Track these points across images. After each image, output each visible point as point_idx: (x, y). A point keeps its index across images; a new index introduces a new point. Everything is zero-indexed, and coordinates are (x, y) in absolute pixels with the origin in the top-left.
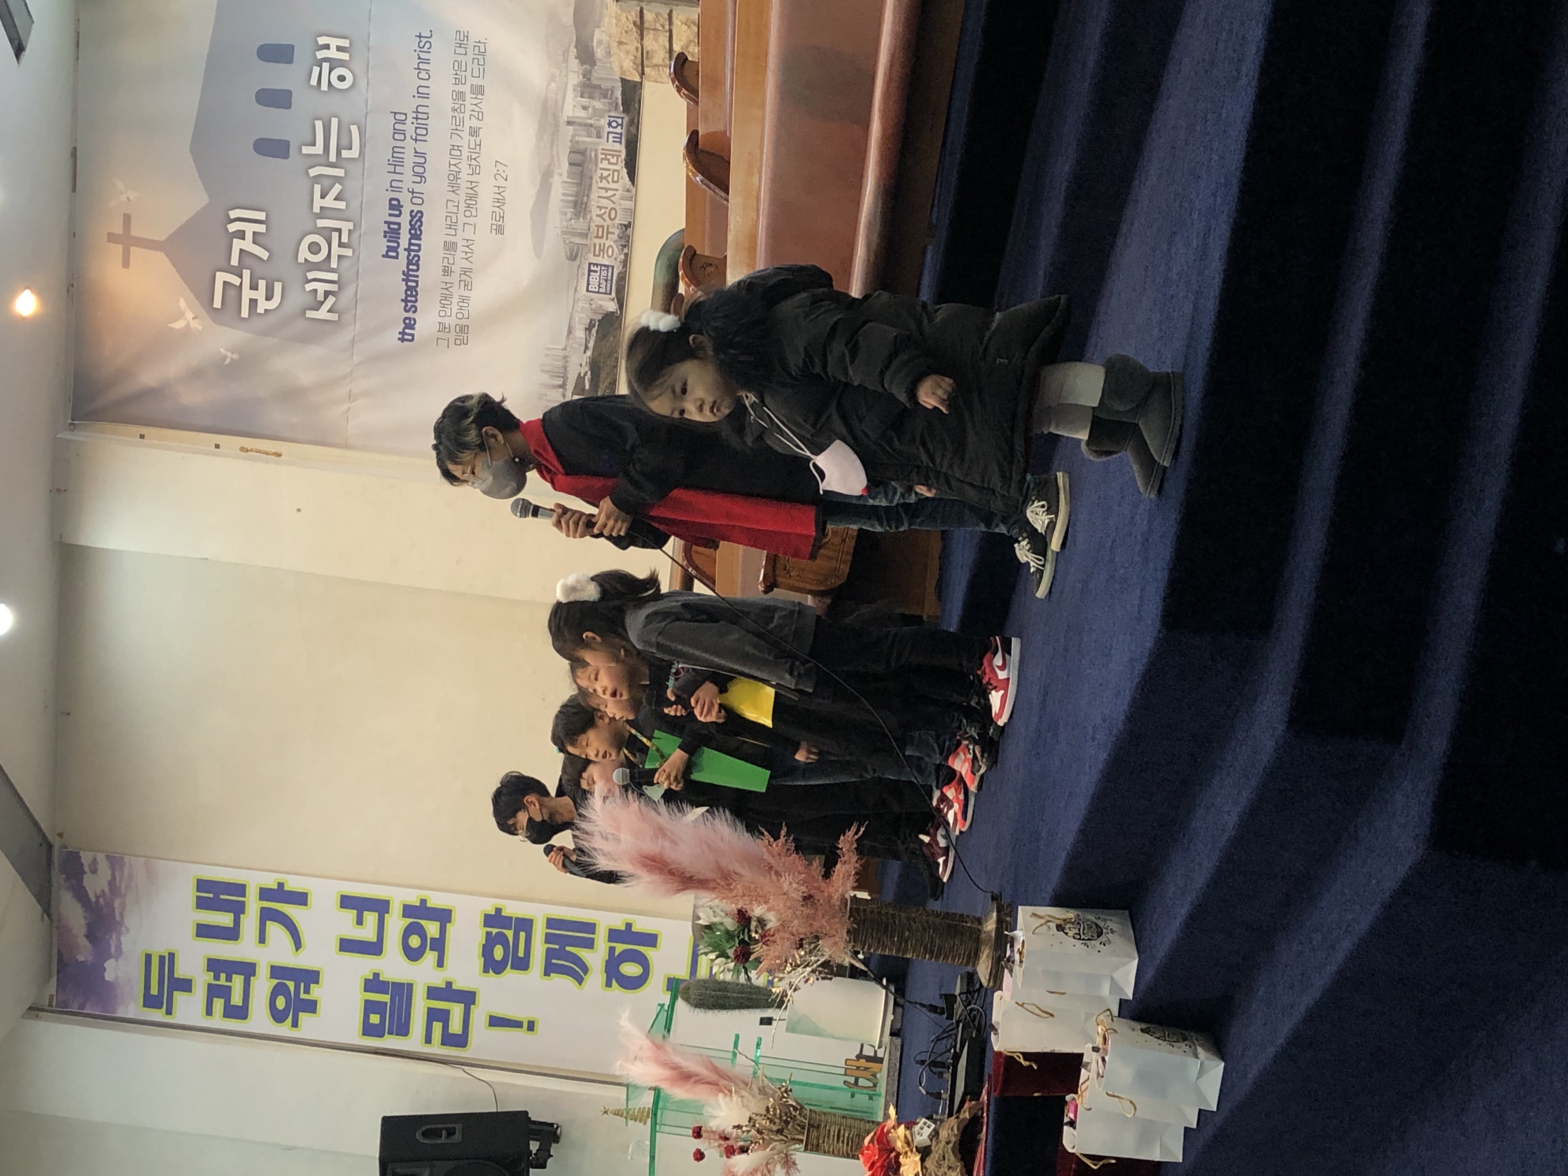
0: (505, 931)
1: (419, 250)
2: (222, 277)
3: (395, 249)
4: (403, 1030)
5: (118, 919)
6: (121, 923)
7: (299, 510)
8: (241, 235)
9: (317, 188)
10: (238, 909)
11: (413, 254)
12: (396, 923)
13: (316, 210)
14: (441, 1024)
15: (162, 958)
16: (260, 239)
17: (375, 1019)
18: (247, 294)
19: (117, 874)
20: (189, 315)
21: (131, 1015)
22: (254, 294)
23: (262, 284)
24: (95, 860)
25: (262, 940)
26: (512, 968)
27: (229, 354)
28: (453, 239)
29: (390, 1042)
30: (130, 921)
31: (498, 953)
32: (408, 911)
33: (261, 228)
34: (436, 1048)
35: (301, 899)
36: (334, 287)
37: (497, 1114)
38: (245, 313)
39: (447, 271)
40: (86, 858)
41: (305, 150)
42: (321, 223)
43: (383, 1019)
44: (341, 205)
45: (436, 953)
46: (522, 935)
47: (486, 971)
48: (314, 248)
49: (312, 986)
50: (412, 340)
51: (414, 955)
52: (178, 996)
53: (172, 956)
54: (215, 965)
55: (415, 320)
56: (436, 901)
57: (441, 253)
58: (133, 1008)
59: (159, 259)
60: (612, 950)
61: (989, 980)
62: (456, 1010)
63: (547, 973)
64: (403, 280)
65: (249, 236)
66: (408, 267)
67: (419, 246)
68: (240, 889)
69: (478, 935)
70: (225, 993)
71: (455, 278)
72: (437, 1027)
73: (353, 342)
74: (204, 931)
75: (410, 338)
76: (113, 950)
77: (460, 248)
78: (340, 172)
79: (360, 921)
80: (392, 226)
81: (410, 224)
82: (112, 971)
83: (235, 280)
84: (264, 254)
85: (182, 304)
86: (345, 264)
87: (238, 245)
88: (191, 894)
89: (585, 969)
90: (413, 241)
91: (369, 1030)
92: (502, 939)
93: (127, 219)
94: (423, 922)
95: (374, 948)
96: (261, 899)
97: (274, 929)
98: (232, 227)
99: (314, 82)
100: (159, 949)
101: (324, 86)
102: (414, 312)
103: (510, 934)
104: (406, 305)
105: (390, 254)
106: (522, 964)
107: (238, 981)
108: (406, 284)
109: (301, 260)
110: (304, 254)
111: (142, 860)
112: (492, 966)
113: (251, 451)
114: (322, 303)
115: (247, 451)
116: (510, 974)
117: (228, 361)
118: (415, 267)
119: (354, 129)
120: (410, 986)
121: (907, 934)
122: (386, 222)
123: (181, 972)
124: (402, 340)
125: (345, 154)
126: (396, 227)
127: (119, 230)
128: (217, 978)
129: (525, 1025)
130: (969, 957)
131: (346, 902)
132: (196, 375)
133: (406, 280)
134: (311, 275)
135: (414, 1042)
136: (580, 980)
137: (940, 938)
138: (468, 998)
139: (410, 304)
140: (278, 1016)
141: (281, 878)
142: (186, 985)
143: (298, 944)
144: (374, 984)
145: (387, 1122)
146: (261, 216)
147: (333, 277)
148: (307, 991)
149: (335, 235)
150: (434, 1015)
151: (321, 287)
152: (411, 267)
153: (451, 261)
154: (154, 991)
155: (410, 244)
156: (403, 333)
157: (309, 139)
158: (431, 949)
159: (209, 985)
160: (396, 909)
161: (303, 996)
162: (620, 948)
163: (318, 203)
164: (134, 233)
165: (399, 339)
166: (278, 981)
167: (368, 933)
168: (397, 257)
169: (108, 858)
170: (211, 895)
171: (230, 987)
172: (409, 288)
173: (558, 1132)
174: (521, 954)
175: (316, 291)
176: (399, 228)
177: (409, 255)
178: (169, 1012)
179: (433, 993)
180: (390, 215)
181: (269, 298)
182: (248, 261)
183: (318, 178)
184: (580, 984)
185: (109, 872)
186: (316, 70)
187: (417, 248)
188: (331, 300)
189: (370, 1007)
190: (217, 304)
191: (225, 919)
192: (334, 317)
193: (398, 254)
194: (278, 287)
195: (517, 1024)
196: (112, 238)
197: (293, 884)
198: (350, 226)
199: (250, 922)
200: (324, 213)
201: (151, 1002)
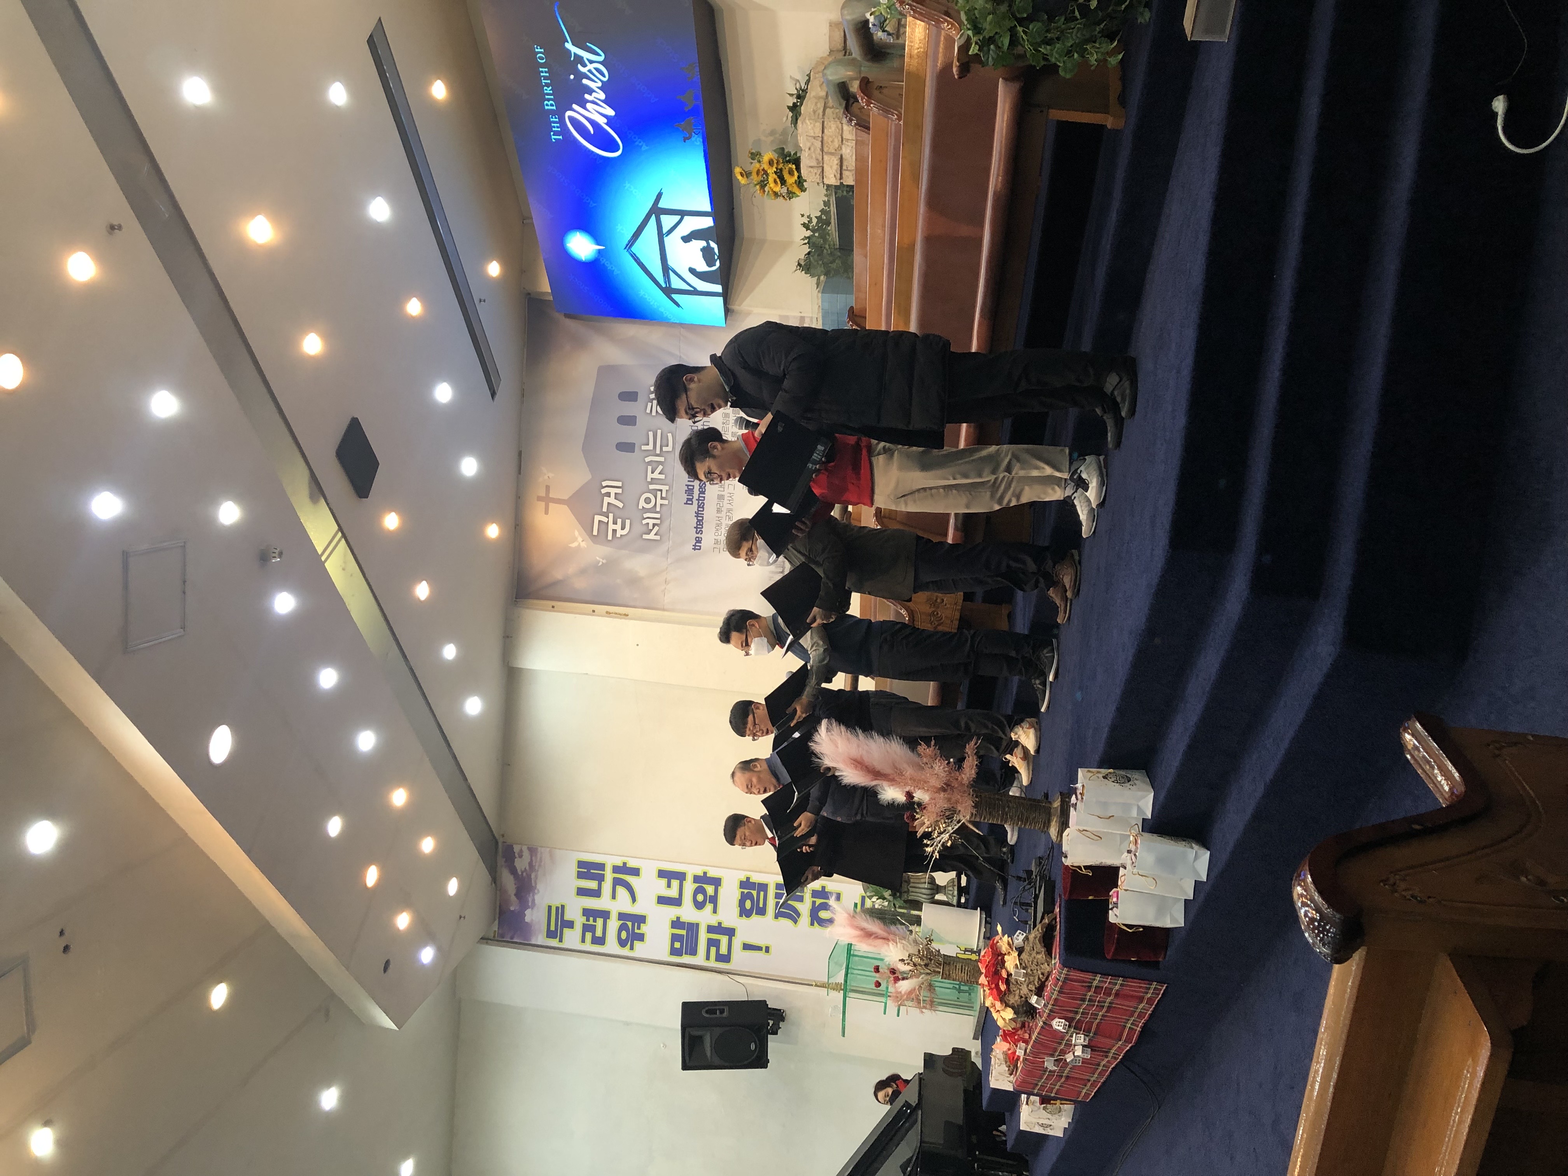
0: (753, 892)
1: (704, 500)
2: (597, 518)
3: (691, 500)
4: (693, 952)
5: (533, 885)
6: (535, 888)
7: (638, 645)
8: (608, 495)
9: (650, 468)
10: (601, 879)
11: (701, 502)
12: (690, 887)
13: (649, 480)
14: (715, 948)
15: (557, 908)
16: (619, 497)
17: (677, 945)
18: (611, 526)
19: (533, 858)
20: (580, 539)
21: (539, 943)
22: (615, 527)
23: (619, 521)
24: (521, 849)
25: (614, 897)
26: (756, 914)
27: (601, 560)
28: (723, 493)
29: (686, 959)
30: (540, 886)
31: (748, 904)
32: (696, 879)
33: (619, 491)
34: (713, 963)
35: (635, 872)
36: (658, 522)
37: (748, 1001)
38: (610, 537)
39: (719, 511)
40: (516, 849)
41: (644, 448)
42: (652, 487)
43: (682, 945)
44: (662, 477)
45: (712, 905)
46: (762, 893)
47: (741, 916)
48: (647, 501)
49: (642, 924)
50: (700, 549)
51: (699, 906)
52: (566, 930)
53: (563, 906)
54: (587, 913)
55: (701, 538)
56: (712, 873)
57: (716, 501)
58: (541, 938)
59: (565, 508)
60: (814, 903)
61: (1057, 837)
62: (724, 940)
63: (776, 917)
64: (695, 516)
65: (613, 495)
66: (698, 510)
67: (704, 497)
68: (602, 867)
69: (737, 894)
70: (592, 929)
71: (723, 514)
72: (713, 950)
73: (668, 551)
74: (582, 892)
75: (699, 548)
76: (530, 904)
77: (726, 498)
78: (662, 459)
79: (669, 886)
80: (689, 487)
82: (530, 916)
83: (605, 519)
84: (620, 505)
85: (576, 533)
86: (664, 508)
87: (606, 500)
88: (574, 869)
89: (799, 915)
90: (701, 495)
91: (674, 952)
92: (750, 896)
93: (548, 488)
94: (704, 886)
95: (676, 902)
96: (614, 872)
97: (621, 891)
98: (604, 491)
99: (648, 411)
100: (556, 903)
101: (654, 413)
102: (701, 534)
103: (754, 893)
104: (697, 530)
105: (688, 502)
106: (762, 912)
107: (600, 921)
108: (697, 519)
109: (640, 507)
110: (642, 504)
111: (548, 849)
112: (745, 913)
113: (612, 613)
114: (651, 530)
115: (610, 613)
116: (755, 918)
117: (601, 564)
118: (702, 509)
119: (670, 435)
120: (697, 925)
121: (1007, 809)
122: (686, 485)
123: (567, 917)
124: (695, 549)
125: (665, 449)
126: (692, 487)
127: (542, 493)
128: (588, 920)
129: (764, 949)
130: (1045, 823)
131: (662, 874)
132: (583, 572)
133: (697, 517)
134: (645, 515)
135: (699, 959)
136: (795, 922)
137: (1026, 812)
138: (730, 932)
139: (699, 530)
140: (622, 943)
141: (625, 859)
142: (570, 925)
143: (634, 900)
144: (677, 924)
145: (685, 1005)
146: (619, 484)
147: (658, 516)
148: (639, 928)
149: (659, 493)
150: (711, 943)
151: (651, 522)
152: (699, 509)
153: (721, 505)
154: (553, 928)
155: (699, 497)
156: (695, 546)
157: (645, 441)
158: (709, 902)
159: (584, 924)
160: (689, 878)
161: (636, 931)
162: (819, 901)
163: (650, 476)
164: (552, 495)
165: (693, 549)
166: (622, 922)
167: (673, 893)
168: (692, 504)
169: (528, 848)
170: (586, 870)
171: (595, 925)
172: (698, 521)
173: (784, 1014)
174: (761, 905)
175: (648, 524)
176: (693, 488)
177: (699, 503)
178: (561, 941)
179: (711, 929)
181: (623, 528)
182: (612, 508)
183: (650, 463)
184: (796, 924)
185: (529, 857)
186: (649, 405)
187: (703, 499)
188: (656, 528)
189: (675, 938)
190: (595, 533)
191: (593, 885)
192: (658, 538)
193: (692, 502)
194: (628, 522)
195: (759, 948)
196: (539, 499)
197: (632, 864)
198: (667, 488)
199: (607, 886)
200: (653, 481)
201: (551, 934)
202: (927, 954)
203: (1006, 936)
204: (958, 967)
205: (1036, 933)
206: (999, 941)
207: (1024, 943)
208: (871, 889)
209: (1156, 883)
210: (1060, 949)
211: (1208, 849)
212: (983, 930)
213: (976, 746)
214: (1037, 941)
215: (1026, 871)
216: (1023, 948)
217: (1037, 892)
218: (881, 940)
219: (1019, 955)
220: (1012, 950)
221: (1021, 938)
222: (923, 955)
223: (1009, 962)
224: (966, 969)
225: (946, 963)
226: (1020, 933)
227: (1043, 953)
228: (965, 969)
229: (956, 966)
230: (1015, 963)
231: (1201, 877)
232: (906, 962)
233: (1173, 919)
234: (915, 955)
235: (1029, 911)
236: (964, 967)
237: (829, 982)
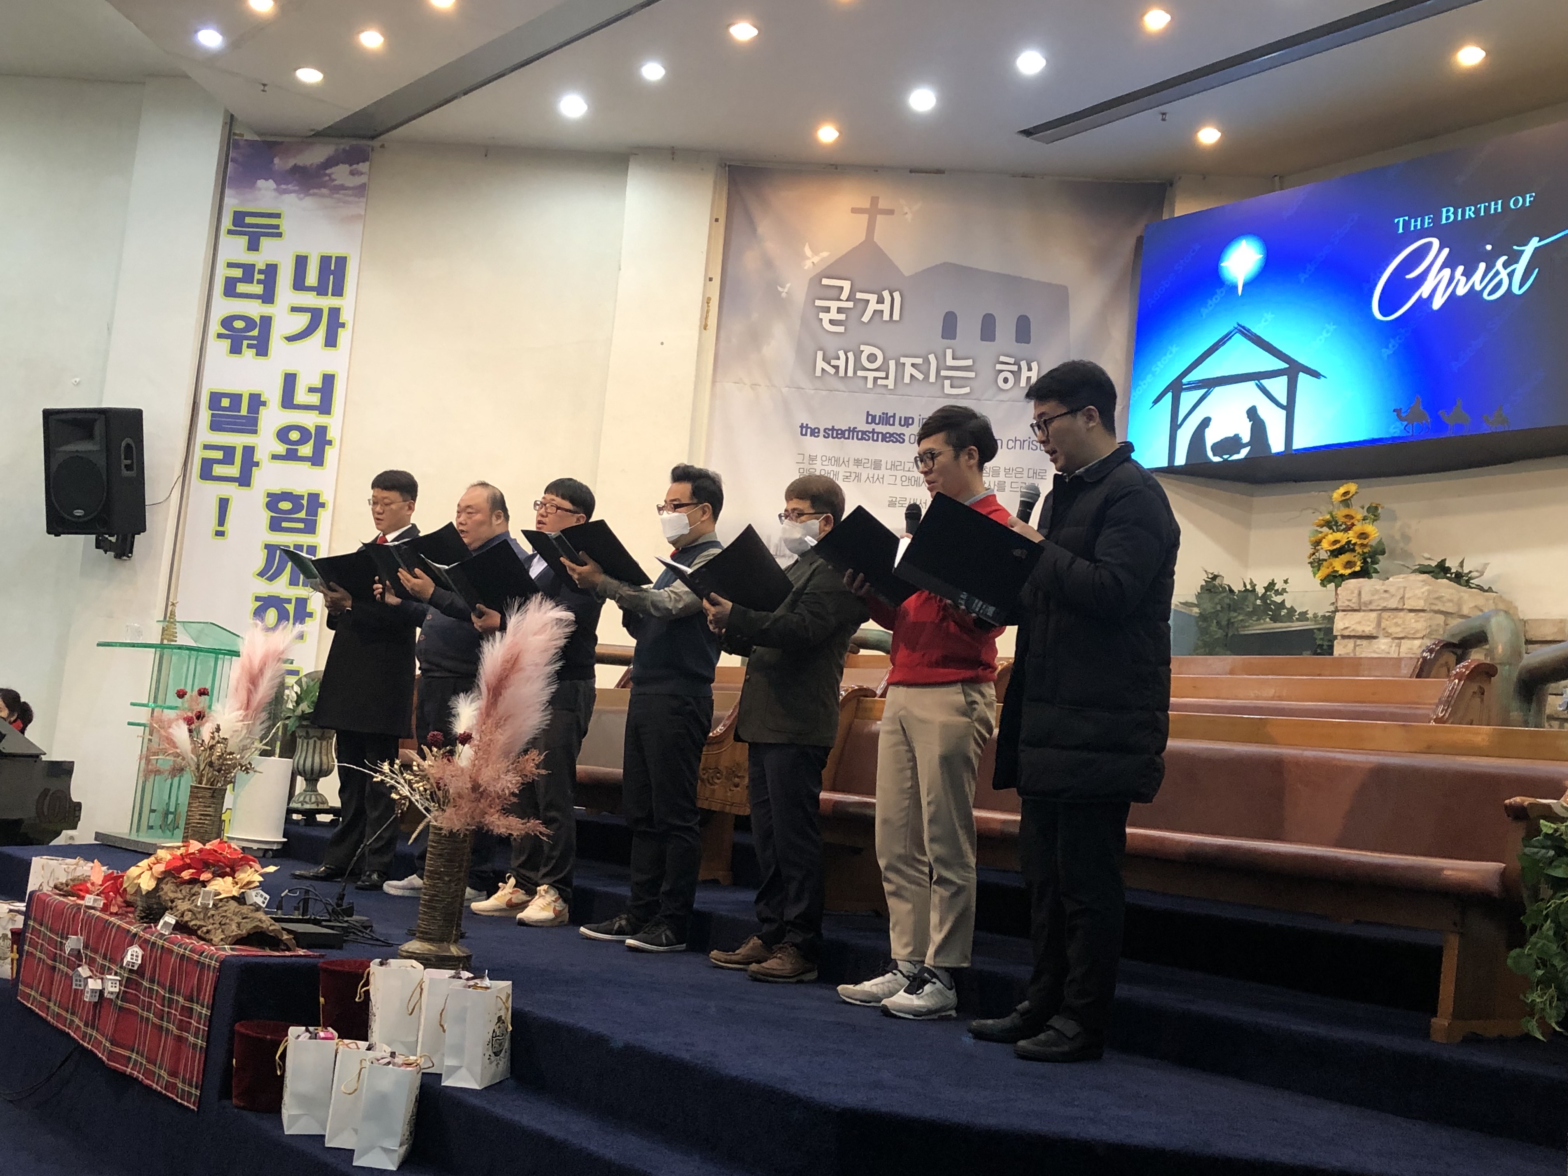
0: (304, 512)
1: (873, 440)
2: (847, 285)
3: (873, 421)
4: (216, 426)
5: (311, 191)
6: (307, 194)
7: (662, 344)
8: (881, 301)
9: (919, 361)
10: (321, 290)
11: (871, 435)
12: (310, 420)
13: (902, 360)
14: (221, 457)
15: (277, 227)
16: (877, 317)
17: (225, 402)
18: (834, 305)
19: (350, 192)
20: (816, 259)
21: (227, 200)
22: (834, 310)
23: (842, 317)
24: (362, 174)
25: (294, 309)
26: (271, 516)
27: (786, 290)
28: (883, 467)
29: (205, 416)
30: (308, 202)
31: (285, 505)
32: (322, 430)
33: (886, 317)
34: (199, 453)
35: (331, 341)
36: (842, 372)
37: (145, 506)
38: (818, 303)
39: (858, 462)
40: (363, 167)
41: (949, 352)
42: (892, 364)
43: (225, 409)
44: (907, 379)
45: (284, 453)
46: (301, 526)
47: (269, 495)
48: (872, 358)
49: (254, 350)
50: (802, 434)
51: (282, 434)
52: (244, 241)
53: (279, 235)
54: (271, 271)
55: (818, 436)
56: (330, 453)
57: (873, 457)
58: (232, 203)
59: (861, 237)
60: (289, 601)
61: (408, 952)
62: (234, 471)
63: (267, 546)
64: (850, 428)
65: (880, 307)
66: (859, 431)
67: (877, 440)
68: (338, 292)
69: (301, 488)
70: (248, 278)
71: (853, 468)
72: (219, 455)
73: (799, 388)
74: (301, 262)
75: (804, 433)
76: (283, 187)
77: (877, 472)
78: (932, 378)
79: (311, 390)
80: (892, 419)
81: (894, 433)
82: (266, 186)
83: (844, 296)
84: (865, 319)
85: (825, 254)
86: (862, 382)
87: (873, 298)
88: (334, 251)
89: (271, 579)
90: (880, 436)
91: (215, 398)
92: (297, 508)
93: (891, 212)
94: (312, 441)
95: (288, 401)
96: (330, 309)
97: (304, 320)
98: (886, 294)
99: (1002, 359)
100: (285, 225)
101: (999, 367)
102: (824, 436)
103: (302, 515)
104: (829, 430)
105: (870, 418)
106: (275, 526)
107: (258, 289)
108: (846, 430)
109: (862, 348)
110: (867, 350)
111: (363, 213)
112: (273, 501)
113: (708, 306)
114: (829, 364)
115: (708, 303)
116: (266, 516)
117: (780, 289)
118: (860, 437)
119: (967, 390)
120: (255, 432)
121: (447, 879)
122: (895, 414)
123: (264, 242)
124: (802, 427)
125: (947, 383)
126: (891, 423)
127: (882, 204)
128: (260, 272)
129: (221, 529)
130: (426, 933)
131: (329, 380)
132: (768, 264)
133: (849, 430)
134: (851, 355)
135: (205, 434)
136: (261, 574)
137: (443, 907)
138: (244, 480)
139: (830, 432)
140: (227, 322)
141: (349, 326)
142: (253, 246)
143: (290, 339)
144: (256, 401)
145: (140, 412)
146: (896, 317)
147: (850, 373)
148: (249, 346)
149: (883, 374)
150: (229, 453)
151: (841, 363)
152: (860, 434)
153: (866, 465)
154: (248, 220)
155: (878, 433)
156: (807, 427)
157: (959, 354)
158: (287, 449)
159: (254, 265)
160: (322, 420)
161: (245, 343)
162: (291, 608)
163: (908, 361)
164: (880, 218)
165: (802, 424)
166: (258, 323)
167: (301, 396)
168: (867, 422)
169: (365, 184)
170: (333, 268)
171: (252, 282)
172: (843, 432)
173: (125, 558)
174: (284, 524)
175: (839, 359)
176: (890, 425)
177: (870, 432)
178: (230, 232)
179: (249, 451)
180: (900, 418)
181: (832, 322)
182: (861, 306)
183: (927, 361)
184: (258, 575)
185: (351, 185)
186: (1012, 361)
187: (875, 438)
188: (832, 371)
189: (236, 399)
190: (825, 281)
191: (312, 278)
192: (818, 373)
193: (871, 423)
194: (841, 329)
195: (221, 521)
196: (874, 200)
197: (343, 336)
198: (891, 386)
199: (310, 300)
200: (900, 366)
201: (239, 218)
202: (227, 764)
203: (261, 879)
204: (208, 809)
205: (266, 922)
206: (253, 869)
207: (251, 905)
208: (312, 683)
209: (350, 1094)
210: (247, 956)
211: (399, 1168)
212: (255, 846)
213: (538, 834)
214: (257, 923)
215: (352, 907)
216: (245, 904)
217: (324, 923)
218: (246, 698)
219: (233, 898)
220: (241, 888)
221: (259, 901)
222: (226, 760)
223: (223, 883)
224: (207, 822)
225: (214, 793)
226: (265, 898)
227: (239, 932)
228: (206, 820)
229: (210, 807)
230: (221, 892)
231: (359, 1158)
232: (216, 734)
233: (294, 1119)
234: (226, 748)
235: (297, 912)
236: (208, 818)
237: (177, 624)
